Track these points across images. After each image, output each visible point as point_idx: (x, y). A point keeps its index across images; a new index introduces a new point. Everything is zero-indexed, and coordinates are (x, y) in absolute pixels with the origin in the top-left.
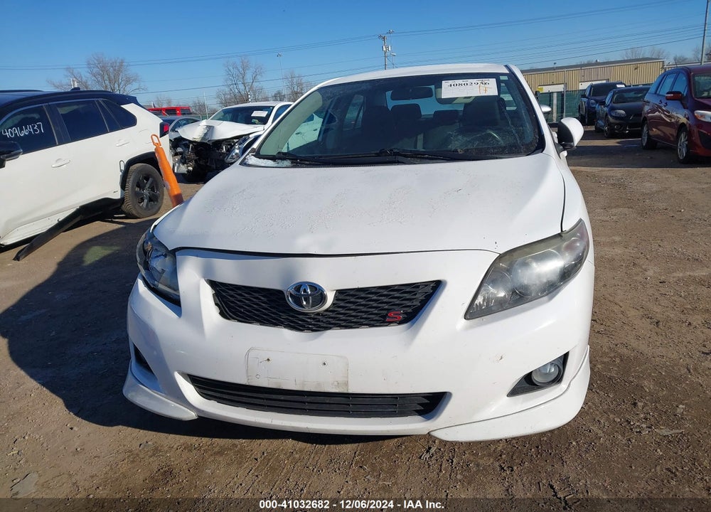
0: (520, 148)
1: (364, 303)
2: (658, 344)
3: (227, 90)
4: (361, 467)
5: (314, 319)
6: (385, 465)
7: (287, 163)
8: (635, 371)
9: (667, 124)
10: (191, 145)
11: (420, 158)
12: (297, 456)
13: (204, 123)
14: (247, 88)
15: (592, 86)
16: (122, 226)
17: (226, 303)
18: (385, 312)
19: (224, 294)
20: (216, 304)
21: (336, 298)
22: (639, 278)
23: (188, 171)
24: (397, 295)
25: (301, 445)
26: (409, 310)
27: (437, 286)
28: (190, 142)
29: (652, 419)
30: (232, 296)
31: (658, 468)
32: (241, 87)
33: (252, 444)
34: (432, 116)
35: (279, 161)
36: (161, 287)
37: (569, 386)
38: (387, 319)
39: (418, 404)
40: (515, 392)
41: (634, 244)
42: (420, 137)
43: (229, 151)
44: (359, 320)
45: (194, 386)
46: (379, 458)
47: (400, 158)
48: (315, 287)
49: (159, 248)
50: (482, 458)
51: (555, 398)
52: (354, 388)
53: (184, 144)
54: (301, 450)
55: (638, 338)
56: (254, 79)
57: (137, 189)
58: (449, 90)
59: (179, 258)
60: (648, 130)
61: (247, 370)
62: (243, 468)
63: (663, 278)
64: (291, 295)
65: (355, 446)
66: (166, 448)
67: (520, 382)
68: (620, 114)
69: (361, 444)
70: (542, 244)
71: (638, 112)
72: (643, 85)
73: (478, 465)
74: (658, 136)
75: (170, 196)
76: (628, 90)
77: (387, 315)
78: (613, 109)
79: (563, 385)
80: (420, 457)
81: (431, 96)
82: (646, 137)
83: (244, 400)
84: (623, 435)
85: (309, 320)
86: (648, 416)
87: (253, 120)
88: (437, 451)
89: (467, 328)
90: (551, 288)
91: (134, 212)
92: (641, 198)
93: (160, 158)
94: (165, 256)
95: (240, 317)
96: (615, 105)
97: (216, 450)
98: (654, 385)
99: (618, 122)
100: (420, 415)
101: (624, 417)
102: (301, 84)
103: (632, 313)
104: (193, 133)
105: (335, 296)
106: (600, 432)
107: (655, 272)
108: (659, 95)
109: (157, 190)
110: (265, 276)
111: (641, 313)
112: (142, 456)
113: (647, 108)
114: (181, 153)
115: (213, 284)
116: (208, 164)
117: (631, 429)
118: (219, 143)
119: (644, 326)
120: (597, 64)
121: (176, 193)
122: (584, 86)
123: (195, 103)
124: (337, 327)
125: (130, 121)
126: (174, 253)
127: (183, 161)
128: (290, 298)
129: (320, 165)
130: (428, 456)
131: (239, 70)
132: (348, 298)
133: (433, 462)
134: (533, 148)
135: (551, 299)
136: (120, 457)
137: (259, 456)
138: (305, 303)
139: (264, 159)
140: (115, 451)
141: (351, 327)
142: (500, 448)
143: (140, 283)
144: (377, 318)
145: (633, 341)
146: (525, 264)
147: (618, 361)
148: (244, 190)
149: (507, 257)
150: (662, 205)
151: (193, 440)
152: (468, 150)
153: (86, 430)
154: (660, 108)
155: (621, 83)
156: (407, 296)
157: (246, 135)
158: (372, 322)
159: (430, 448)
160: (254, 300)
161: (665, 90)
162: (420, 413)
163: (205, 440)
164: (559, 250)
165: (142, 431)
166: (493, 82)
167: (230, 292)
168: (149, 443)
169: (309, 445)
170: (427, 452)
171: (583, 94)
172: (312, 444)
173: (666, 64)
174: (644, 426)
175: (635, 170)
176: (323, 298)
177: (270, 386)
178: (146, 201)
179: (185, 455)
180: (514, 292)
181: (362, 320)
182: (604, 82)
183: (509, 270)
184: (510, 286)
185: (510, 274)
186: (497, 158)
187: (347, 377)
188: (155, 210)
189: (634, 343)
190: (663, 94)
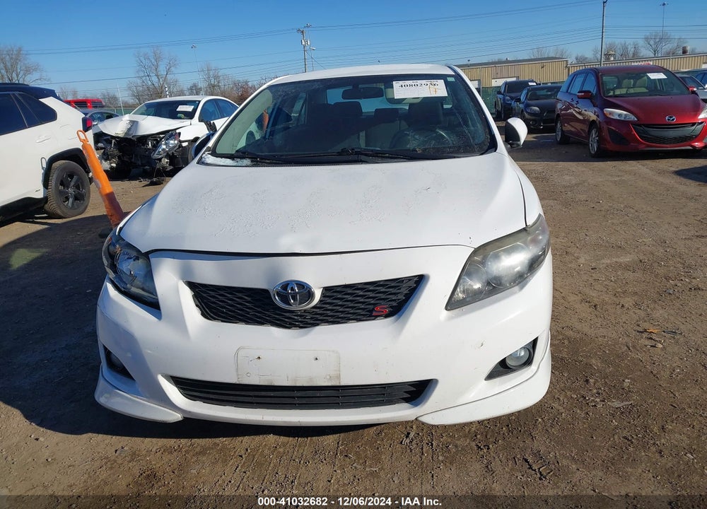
0: (474, 147)
1: (351, 298)
2: (598, 325)
3: (139, 82)
4: (346, 456)
5: (301, 316)
6: (369, 452)
7: (247, 162)
8: (583, 351)
9: (578, 120)
10: (113, 141)
11: (381, 157)
12: (281, 450)
13: (127, 118)
14: (161, 80)
15: (506, 83)
16: (46, 226)
17: (205, 304)
18: (371, 307)
19: (205, 295)
20: (197, 306)
21: (323, 295)
22: (573, 265)
23: (112, 168)
24: (383, 290)
25: (283, 439)
26: (394, 304)
27: (420, 280)
28: (113, 137)
29: (604, 393)
30: (213, 297)
31: (616, 437)
32: (155, 79)
33: (233, 441)
34: (373, 114)
35: (239, 160)
36: (134, 290)
37: (538, 368)
38: (374, 314)
39: (405, 392)
40: (491, 376)
41: (563, 234)
42: (363, 134)
43: (156, 146)
44: (346, 316)
45: (178, 388)
46: (362, 446)
47: (363, 158)
48: (301, 285)
49: (129, 251)
50: (459, 440)
51: (527, 380)
52: (346, 381)
53: (105, 140)
54: (284, 445)
55: (580, 320)
56: (168, 71)
57: (61, 188)
58: (402, 91)
59: (153, 260)
60: (561, 126)
61: (237, 369)
62: (229, 465)
63: (593, 265)
64: (278, 294)
65: (336, 436)
66: (144, 453)
67: (496, 367)
68: (535, 111)
69: (342, 435)
70: (511, 238)
71: (551, 109)
72: (551, 83)
73: (456, 446)
74: (571, 132)
75: (102, 195)
76: (539, 88)
77: (373, 309)
78: (528, 106)
79: (534, 367)
80: (401, 443)
81: (382, 96)
82: (560, 133)
83: (231, 398)
84: (581, 409)
85: (296, 318)
86: (600, 391)
87: (179, 115)
88: (416, 435)
89: (450, 319)
90: (521, 279)
91: (59, 212)
92: (563, 190)
93: (89, 156)
94: (137, 258)
95: (224, 317)
96: (530, 102)
97: (198, 449)
98: (601, 363)
99: (533, 118)
100: (407, 402)
101: (580, 394)
102: (218, 77)
103: (572, 298)
104: (116, 127)
105: (322, 294)
106: (560, 408)
107: (586, 260)
108: (571, 94)
109: (83, 189)
110: (249, 276)
111: (579, 298)
112: (120, 462)
113: (559, 106)
114: (101, 148)
115: (192, 285)
116: (133, 160)
117: (588, 404)
118: (144, 139)
119: (584, 310)
120: (507, 61)
121: (108, 191)
122: (499, 83)
123: (104, 95)
124: (325, 322)
125: (50, 115)
126: (147, 255)
127: (105, 157)
128: (276, 297)
129: (281, 164)
130: (408, 441)
131: (151, 61)
132: (335, 294)
133: (415, 446)
134: (486, 148)
135: (522, 288)
136: (97, 464)
137: (243, 452)
138: (292, 301)
139: (222, 157)
140: (90, 459)
141: (338, 323)
142: (473, 429)
143: (110, 287)
144: (364, 313)
145: (577, 324)
146: (497, 257)
147: (566, 342)
148: (211, 190)
149: (481, 251)
150: (583, 197)
151: (172, 442)
152: (426, 149)
153: (52, 440)
154: (572, 105)
155: (532, 81)
156: (392, 290)
157: (172, 130)
158: (358, 317)
159: (409, 434)
160: (237, 299)
161: (575, 89)
162: (407, 400)
163: (183, 441)
164: (525, 243)
165: (114, 437)
166: (441, 83)
167: (210, 292)
168: (125, 448)
169: (291, 439)
170: (407, 437)
171: (498, 90)
172: (294, 437)
173: (569, 63)
174: (598, 400)
175: (553, 163)
176: (310, 295)
177: (261, 384)
178: (71, 200)
179: (166, 457)
180: (489, 283)
181: (349, 315)
182: (514, 79)
183: (483, 263)
184: (484, 278)
185: (484, 267)
186: (455, 157)
187: (339, 371)
188: (81, 210)
189: (578, 326)
190: (574, 93)
